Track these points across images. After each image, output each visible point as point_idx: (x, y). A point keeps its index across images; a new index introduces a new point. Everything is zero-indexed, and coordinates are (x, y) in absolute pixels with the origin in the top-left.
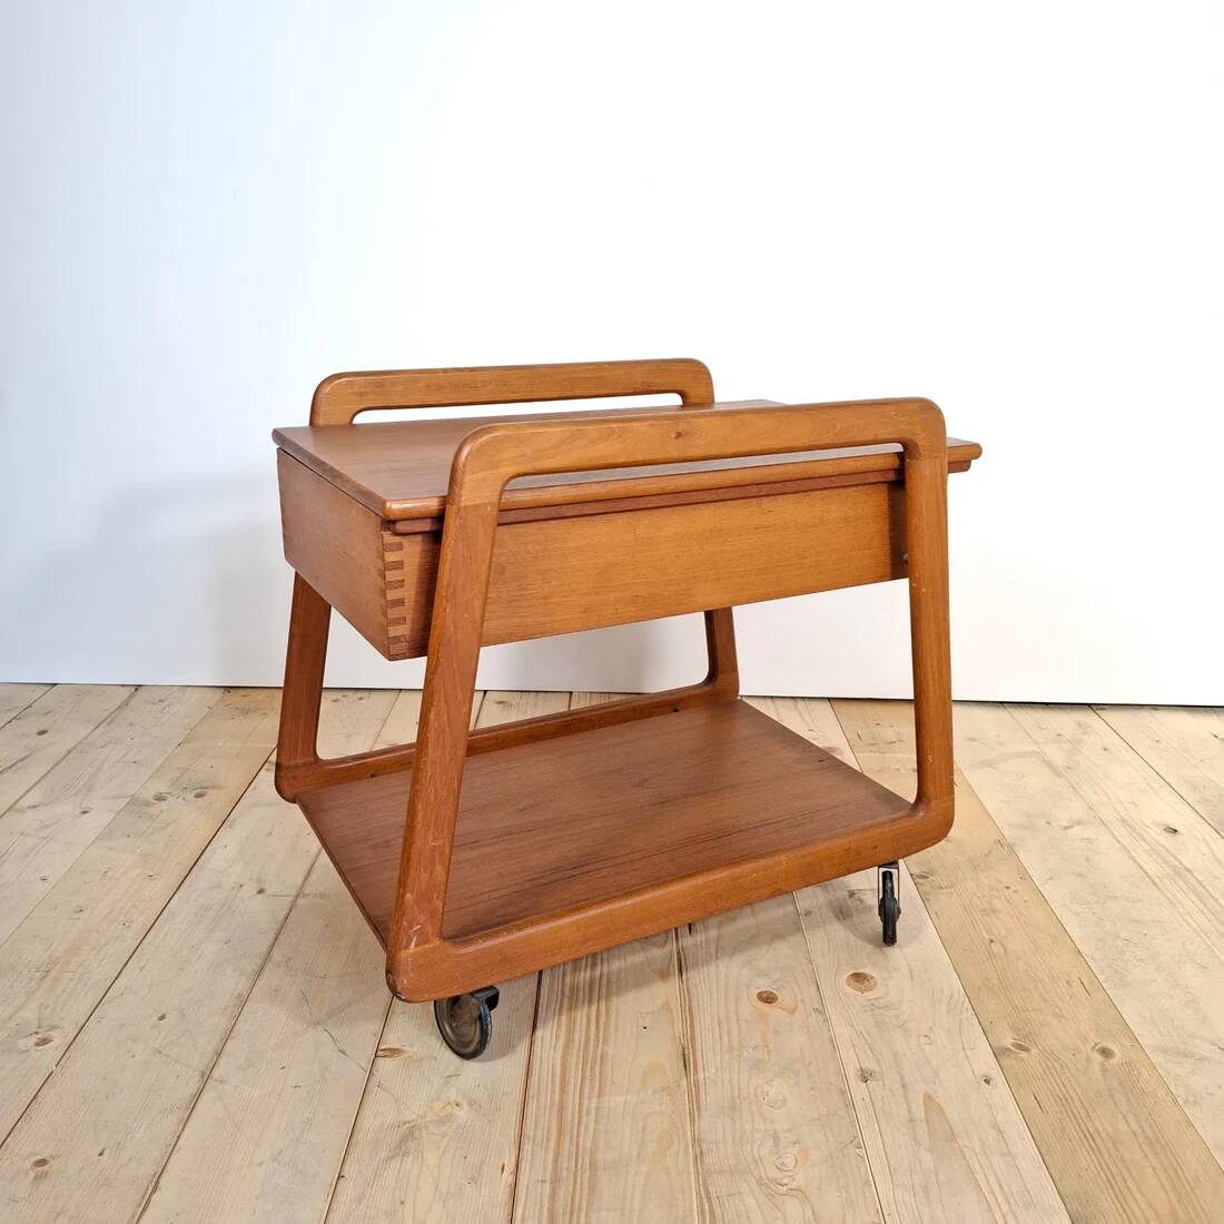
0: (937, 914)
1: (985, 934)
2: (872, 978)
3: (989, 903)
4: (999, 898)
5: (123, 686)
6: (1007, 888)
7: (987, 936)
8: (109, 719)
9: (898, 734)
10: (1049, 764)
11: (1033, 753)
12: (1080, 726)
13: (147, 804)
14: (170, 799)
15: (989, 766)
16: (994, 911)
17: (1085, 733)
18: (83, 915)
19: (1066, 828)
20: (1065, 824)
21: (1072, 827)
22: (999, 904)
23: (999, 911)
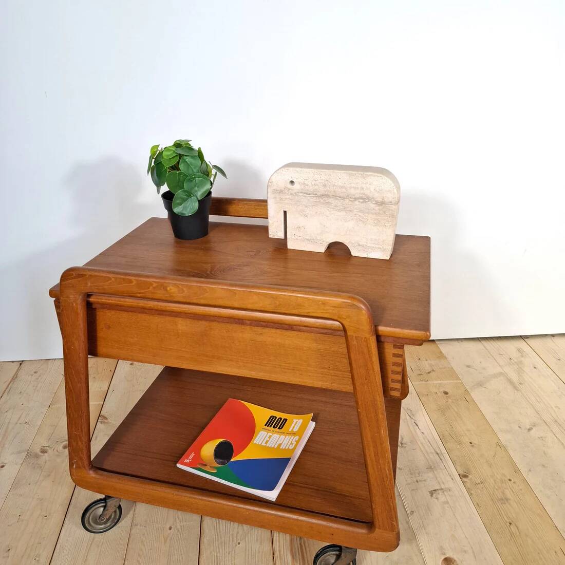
0: (478, 505)
1: (506, 518)
2: (455, 561)
3: (503, 493)
4: (508, 489)
5: (13, 362)
6: (510, 480)
7: (508, 521)
8: (9, 389)
9: (431, 365)
10: (510, 381)
11: (501, 374)
12: (519, 350)
13: (37, 456)
14: (50, 451)
15: (481, 385)
16: (507, 500)
17: (522, 356)
18: (11, 553)
19: (529, 430)
20: (529, 427)
21: (532, 429)
22: (508, 494)
23: (510, 500)
